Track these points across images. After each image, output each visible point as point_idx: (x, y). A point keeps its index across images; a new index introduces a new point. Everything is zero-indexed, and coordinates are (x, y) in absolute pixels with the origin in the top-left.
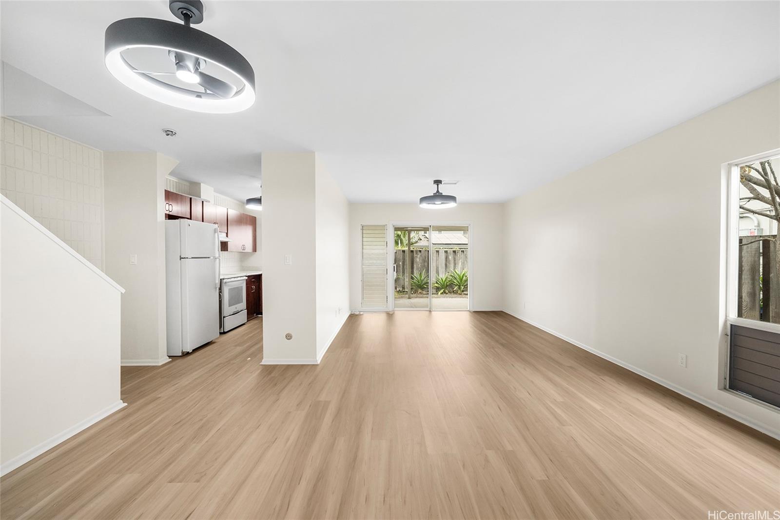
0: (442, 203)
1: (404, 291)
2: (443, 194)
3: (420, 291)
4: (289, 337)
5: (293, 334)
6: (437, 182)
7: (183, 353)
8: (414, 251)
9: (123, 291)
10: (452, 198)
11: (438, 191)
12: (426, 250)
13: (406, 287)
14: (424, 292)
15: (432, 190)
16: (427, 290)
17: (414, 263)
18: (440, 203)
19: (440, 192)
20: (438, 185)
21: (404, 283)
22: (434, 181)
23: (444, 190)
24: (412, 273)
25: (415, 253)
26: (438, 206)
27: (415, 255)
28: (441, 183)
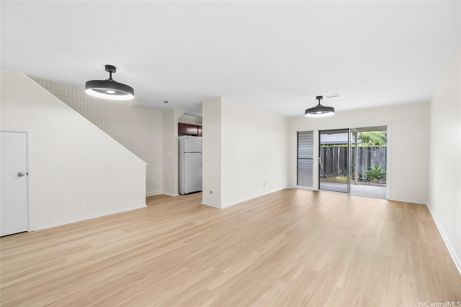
0: (322, 113)
1: (360, 179)
2: (324, 106)
3: (376, 180)
4: (211, 192)
5: (213, 192)
6: (319, 98)
7: (184, 193)
8: (371, 148)
9: (147, 164)
10: (331, 109)
11: (319, 104)
12: (383, 147)
13: (363, 176)
14: (381, 182)
15: (315, 103)
16: (384, 180)
17: (371, 157)
18: (321, 112)
19: (321, 105)
20: (319, 100)
21: (362, 173)
22: (317, 97)
23: (324, 103)
24: (369, 164)
25: (372, 149)
26: (319, 115)
27: (372, 151)
28: (322, 98)
